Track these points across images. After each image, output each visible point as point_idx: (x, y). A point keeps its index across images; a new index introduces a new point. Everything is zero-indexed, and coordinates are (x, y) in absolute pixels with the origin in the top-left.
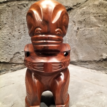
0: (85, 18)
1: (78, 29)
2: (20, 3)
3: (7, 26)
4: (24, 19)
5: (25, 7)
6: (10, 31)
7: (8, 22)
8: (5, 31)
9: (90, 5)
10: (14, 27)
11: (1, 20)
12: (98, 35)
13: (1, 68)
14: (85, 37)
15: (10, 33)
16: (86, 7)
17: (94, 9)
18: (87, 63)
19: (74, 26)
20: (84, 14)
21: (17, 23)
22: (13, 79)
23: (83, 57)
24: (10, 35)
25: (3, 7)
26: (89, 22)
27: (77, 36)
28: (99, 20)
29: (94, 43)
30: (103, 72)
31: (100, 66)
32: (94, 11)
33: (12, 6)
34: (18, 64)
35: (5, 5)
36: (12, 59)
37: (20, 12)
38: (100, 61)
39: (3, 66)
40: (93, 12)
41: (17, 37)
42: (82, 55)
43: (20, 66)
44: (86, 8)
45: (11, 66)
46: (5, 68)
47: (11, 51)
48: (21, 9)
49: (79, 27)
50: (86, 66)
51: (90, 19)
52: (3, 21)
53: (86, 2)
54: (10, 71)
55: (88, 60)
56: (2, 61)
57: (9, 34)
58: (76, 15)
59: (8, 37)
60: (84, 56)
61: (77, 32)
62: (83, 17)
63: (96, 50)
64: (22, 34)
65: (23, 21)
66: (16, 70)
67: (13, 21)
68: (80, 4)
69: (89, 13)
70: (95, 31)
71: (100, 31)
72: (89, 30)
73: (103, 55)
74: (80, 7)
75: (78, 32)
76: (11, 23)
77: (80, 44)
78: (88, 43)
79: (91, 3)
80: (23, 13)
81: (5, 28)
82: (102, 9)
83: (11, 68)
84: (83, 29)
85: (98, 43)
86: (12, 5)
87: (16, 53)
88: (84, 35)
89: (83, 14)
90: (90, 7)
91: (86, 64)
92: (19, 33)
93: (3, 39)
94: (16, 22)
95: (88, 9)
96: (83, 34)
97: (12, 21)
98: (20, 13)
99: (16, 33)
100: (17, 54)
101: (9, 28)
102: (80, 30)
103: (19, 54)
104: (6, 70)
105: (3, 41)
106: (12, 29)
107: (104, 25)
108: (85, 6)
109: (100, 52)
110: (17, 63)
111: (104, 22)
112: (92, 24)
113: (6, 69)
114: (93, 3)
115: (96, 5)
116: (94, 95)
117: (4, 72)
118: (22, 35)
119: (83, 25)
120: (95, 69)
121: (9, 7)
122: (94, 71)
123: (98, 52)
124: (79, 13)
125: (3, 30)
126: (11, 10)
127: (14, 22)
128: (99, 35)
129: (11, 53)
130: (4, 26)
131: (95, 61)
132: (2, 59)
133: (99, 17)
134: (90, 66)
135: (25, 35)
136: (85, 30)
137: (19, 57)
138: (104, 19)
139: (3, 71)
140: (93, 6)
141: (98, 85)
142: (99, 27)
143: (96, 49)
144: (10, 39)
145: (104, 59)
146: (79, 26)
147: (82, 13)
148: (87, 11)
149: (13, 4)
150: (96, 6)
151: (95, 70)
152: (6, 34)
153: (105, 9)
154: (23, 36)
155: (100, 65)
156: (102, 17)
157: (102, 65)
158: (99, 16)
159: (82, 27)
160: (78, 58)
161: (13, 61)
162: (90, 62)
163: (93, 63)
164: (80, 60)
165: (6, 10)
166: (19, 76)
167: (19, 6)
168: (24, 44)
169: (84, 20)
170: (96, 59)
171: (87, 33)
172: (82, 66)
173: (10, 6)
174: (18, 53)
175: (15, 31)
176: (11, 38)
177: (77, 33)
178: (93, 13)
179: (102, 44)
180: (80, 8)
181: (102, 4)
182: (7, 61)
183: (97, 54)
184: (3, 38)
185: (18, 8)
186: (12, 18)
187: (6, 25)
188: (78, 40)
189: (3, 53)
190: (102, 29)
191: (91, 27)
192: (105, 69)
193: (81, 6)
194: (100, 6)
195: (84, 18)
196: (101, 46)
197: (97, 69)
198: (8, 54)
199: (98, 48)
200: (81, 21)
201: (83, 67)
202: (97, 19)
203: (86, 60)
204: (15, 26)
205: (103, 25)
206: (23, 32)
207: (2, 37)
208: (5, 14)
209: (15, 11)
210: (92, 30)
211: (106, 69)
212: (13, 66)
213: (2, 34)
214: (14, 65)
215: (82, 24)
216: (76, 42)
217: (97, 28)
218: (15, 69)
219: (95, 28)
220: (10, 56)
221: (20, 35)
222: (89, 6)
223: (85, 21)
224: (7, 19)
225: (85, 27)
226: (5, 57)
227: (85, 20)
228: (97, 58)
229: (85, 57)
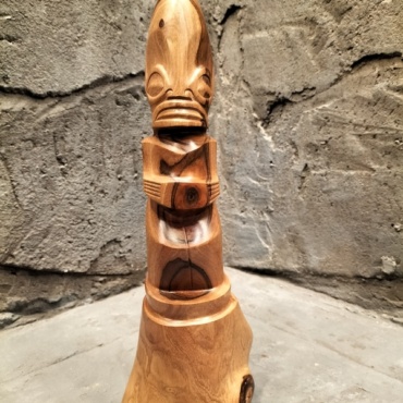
0: (329, 136)
1: (306, 168)
2: (124, 89)
3: (84, 163)
4: (134, 138)
5: (137, 97)
6: (93, 177)
7: (87, 150)
8: (78, 180)
9: (345, 97)
10: (104, 164)
11: (67, 147)
12: (369, 196)
13: (64, 291)
14: (328, 198)
15: (92, 184)
16: (331, 103)
17: (359, 112)
18: (335, 281)
19: (294, 156)
20: (325, 124)
21: (111, 152)
22: (99, 329)
23: (321, 262)
24: (92, 189)
25: (72, 105)
26: (341, 152)
27: (302, 192)
28: (374, 147)
29: (355, 219)
30: (385, 315)
31: (374, 296)
32: (358, 119)
33: (99, 100)
34: (114, 276)
35: (78, 99)
36: (96, 260)
37: (123, 117)
38: (373, 278)
39: (67, 284)
40: (354, 121)
41: (112, 193)
42: (319, 253)
43: (118, 281)
44: (332, 106)
45: (90, 282)
46: (73, 291)
47: (94, 237)
48: (127, 105)
49: (310, 163)
50: (332, 291)
51: (343, 143)
52: (71, 150)
53: (332, 84)
54: (90, 300)
55: (337, 271)
56: (66, 271)
57: (88, 186)
58: (301, 125)
59: (85, 197)
60: (324, 258)
61: (303, 178)
62: (321, 132)
63: (361, 244)
64: (127, 182)
65: (131, 141)
66: (105, 296)
67: (102, 147)
68: (313, 89)
69: (342, 124)
70: (358, 183)
71: (375, 183)
72: (340, 175)
73: (384, 262)
74: (314, 98)
75: (307, 180)
76: (96, 152)
77: (312, 217)
78: (336, 216)
79: (350, 91)
80: (132, 118)
81: (79, 169)
82: (383, 113)
83: (93, 291)
84: (322, 171)
85: (369, 220)
86: (98, 96)
87: (109, 243)
88: (324, 189)
89: (323, 122)
90: (345, 104)
91: (329, 283)
92: (120, 179)
93: (71, 204)
94: (111, 147)
95: (340, 108)
96: (322, 186)
97: (99, 145)
98: (124, 120)
99: (111, 183)
100: (112, 247)
101: (89, 169)
102: (313, 172)
103: (117, 246)
104: (76, 295)
105: (72, 208)
106: (98, 170)
107: (389, 168)
108: (331, 98)
109: (374, 249)
110: (110, 272)
111: (388, 156)
112: (352, 159)
113: (77, 293)
114: (354, 91)
115: (364, 99)
116: (338, 396)
117: (71, 304)
118: (126, 185)
119: (320, 158)
120: (357, 302)
121: (91, 103)
122: (357, 308)
123: (368, 249)
124: (310, 118)
125: (73, 176)
126: (96, 113)
127: (106, 148)
128: (373, 195)
129: (94, 246)
130: (75, 164)
131: (358, 277)
132: (67, 263)
133: (372, 140)
134: (342, 290)
135: (137, 184)
136: (329, 177)
137: (116, 254)
138: (389, 147)
139: (68, 299)
140: (354, 102)
141: (358, 361)
142: (374, 170)
143: (362, 240)
144: (90, 202)
145: (385, 274)
146: (308, 159)
147: (319, 120)
148: (336, 114)
149: (102, 95)
150: (366, 103)
151: (359, 305)
152: (81, 187)
153: (393, 115)
154: (131, 189)
155: (374, 290)
156: (382, 140)
157: (382, 291)
158: (374, 136)
159: (319, 163)
160: (306, 261)
161: (100, 269)
162: (343, 279)
163: (353, 283)
164: (313, 269)
165: (79, 114)
166: (116, 318)
167: (119, 97)
168: (132, 214)
169: (326, 142)
170: (361, 272)
171: (334, 187)
172: (317, 288)
173: (94, 100)
174: (116, 241)
175: (108, 175)
176: (94, 199)
177: (302, 183)
178: (355, 125)
179: (381, 224)
180: (314, 104)
181: (384, 100)
182: (80, 271)
183: (366, 255)
184: (72, 201)
185: (118, 103)
186: (100, 138)
187: (80, 160)
188: (305, 204)
189: (71, 246)
190: (382, 177)
191: (348, 168)
192: (390, 308)
193: (318, 96)
194: (376, 104)
195: (326, 137)
196: (378, 230)
197: (366, 303)
198: (84, 248)
199: (368, 238)
200: (314, 145)
201: (321, 292)
202: (365, 144)
203: (330, 271)
204: (108, 161)
205: (384, 167)
206: (129, 177)
207: (68, 199)
208: (76, 127)
209: (107, 114)
210: (349, 178)
211: (392, 305)
212: (98, 284)
213: (69, 188)
214: (101, 279)
215: (318, 155)
216: (299, 209)
217: (365, 172)
218: (104, 293)
219: (359, 172)
220: (89, 252)
221: (123, 185)
222: (343, 101)
223: (329, 146)
224: (84, 141)
225: (328, 164)
226: (76, 256)
227: (330, 143)
228: (365, 269)
229: (327, 261)
